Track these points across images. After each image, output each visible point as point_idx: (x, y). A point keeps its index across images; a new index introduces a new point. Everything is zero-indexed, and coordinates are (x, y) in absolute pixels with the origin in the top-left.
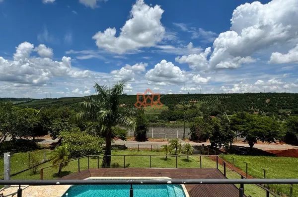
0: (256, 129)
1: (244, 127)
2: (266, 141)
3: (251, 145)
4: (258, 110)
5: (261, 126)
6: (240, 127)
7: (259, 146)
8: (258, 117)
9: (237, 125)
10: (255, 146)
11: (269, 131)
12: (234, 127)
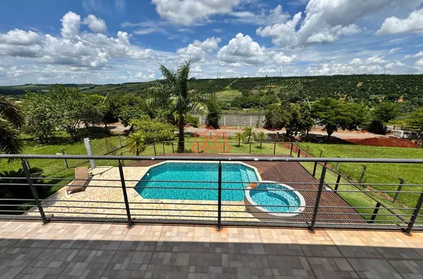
0: (339, 117)
1: (326, 114)
2: (348, 129)
3: (330, 133)
4: (346, 95)
5: (346, 113)
6: (322, 114)
7: (339, 134)
8: (344, 103)
9: (319, 113)
10: (334, 134)
11: (353, 119)
12: (315, 114)
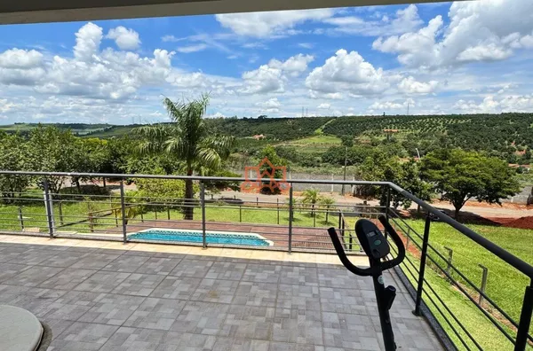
0: (461, 178)
1: (442, 174)
2: (486, 199)
3: (458, 205)
4: (526, 147)
5: (475, 173)
6: (436, 174)
9: (430, 171)
11: (487, 182)
12: (425, 173)
